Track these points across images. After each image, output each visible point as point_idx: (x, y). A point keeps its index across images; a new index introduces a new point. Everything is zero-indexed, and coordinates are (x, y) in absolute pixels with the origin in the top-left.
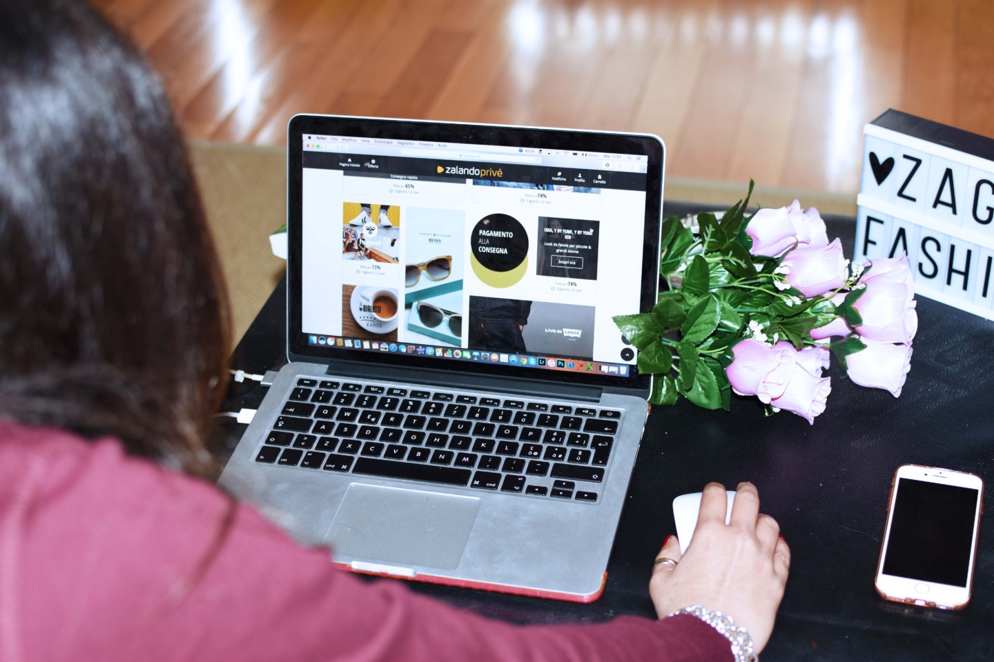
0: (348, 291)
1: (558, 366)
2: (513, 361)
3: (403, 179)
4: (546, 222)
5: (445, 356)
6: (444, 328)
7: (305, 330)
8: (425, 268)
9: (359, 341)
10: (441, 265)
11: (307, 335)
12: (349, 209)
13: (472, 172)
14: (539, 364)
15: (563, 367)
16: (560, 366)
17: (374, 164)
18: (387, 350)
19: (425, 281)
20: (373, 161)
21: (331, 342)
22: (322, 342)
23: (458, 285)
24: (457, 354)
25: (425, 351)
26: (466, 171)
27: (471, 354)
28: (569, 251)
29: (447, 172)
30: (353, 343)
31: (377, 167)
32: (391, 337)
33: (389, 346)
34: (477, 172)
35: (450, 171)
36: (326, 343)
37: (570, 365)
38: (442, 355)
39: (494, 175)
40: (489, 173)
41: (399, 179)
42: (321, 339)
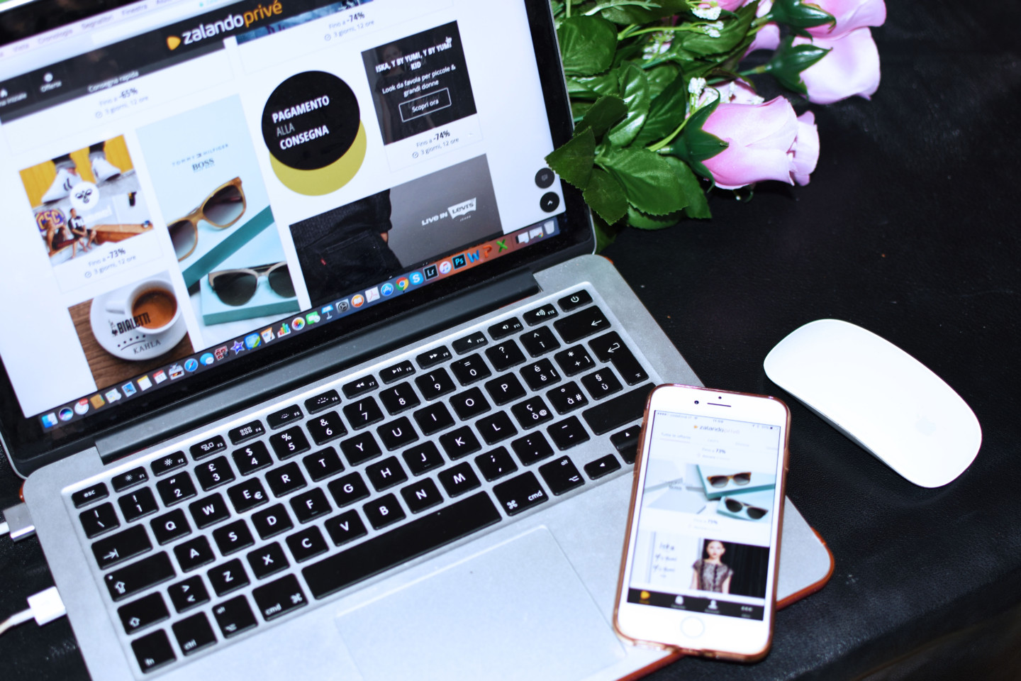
0: (81, 316)
1: (456, 267)
2: (388, 292)
3: (114, 85)
4: (373, 57)
5: (279, 336)
6: (264, 296)
7: (29, 411)
8: (201, 214)
9: (130, 383)
10: (228, 197)
11: (37, 419)
12: (32, 179)
13: (229, 24)
14: (428, 277)
15: (464, 264)
16: (460, 265)
17: (52, 82)
18: (183, 374)
19: (208, 237)
20: (48, 77)
21: (82, 409)
22: (68, 416)
23: (266, 217)
24: (298, 325)
25: (245, 345)
26: (219, 27)
27: (320, 314)
28: (424, 87)
29: (187, 42)
30: (120, 391)
31: (58, 84)
32: (183, 349)
33: (183, 366)
34: (238, 21)
35: (191, 38)
36: (75, 414)
37: (473, 257)
38: (273, 337)
39: (269, 14)
40: (258, 14)
41: (105, 88)
42: (63, 412)
